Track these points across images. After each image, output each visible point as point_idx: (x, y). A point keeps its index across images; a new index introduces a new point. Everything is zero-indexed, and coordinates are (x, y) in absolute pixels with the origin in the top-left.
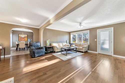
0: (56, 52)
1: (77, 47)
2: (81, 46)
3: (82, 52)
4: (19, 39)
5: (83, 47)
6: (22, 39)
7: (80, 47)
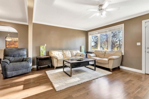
0: (55, 68)
1: (98, 58)
2: (106, 57)
3: (108, 69)
4: (7, 44)
5: (110, 59)
6: (11, 44)
7: (104, 58)
